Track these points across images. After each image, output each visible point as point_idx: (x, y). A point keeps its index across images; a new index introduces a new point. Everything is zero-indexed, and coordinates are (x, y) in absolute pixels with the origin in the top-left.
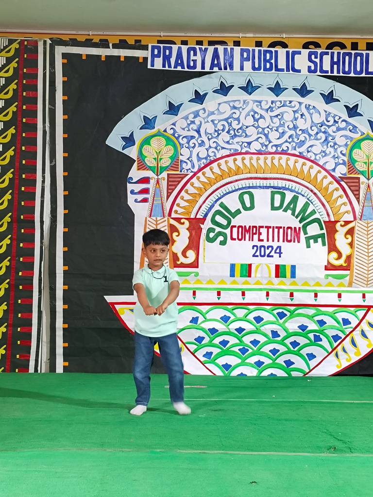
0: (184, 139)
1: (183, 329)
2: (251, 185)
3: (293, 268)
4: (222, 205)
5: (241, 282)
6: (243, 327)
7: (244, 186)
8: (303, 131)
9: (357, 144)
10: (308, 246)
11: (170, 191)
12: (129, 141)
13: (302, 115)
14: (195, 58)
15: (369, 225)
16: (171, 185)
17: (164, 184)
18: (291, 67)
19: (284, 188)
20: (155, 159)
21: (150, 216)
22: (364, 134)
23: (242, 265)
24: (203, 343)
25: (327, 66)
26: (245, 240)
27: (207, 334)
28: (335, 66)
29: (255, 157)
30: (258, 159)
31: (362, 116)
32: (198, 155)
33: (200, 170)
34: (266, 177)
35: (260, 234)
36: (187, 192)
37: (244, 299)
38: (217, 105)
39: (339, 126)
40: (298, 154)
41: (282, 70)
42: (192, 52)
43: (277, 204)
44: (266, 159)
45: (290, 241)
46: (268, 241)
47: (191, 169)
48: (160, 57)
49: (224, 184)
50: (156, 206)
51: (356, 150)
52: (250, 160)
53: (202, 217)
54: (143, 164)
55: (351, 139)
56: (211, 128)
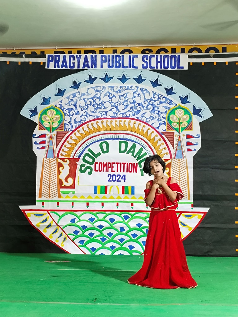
0: (67, 111)
1: (66, 226)
2: (107, 138)
3: (133, 188)
4: (89, 150)
5: (101, 197)
6: (102, 225)
7: (103, 138)
8: (139, 105)
9: (173, 112)
10: (142, 175)
11: (58, 142)
12: (34, 112)
13: (138, 95)
14: (73, 62)
15: (180, 162)
16: (59, 139)
17: (55, 138)
18: (132, 65)
19: (128, 140)
20: (49, 123)
21: (46, 157)
22: (177, 105)
23: (101, 187)
24: (78, 235)
25: (154, 64)
26: (103, 171)
27: (80, 229)
28: (159, 64)
29: (109, 120)
30: (111, 122)
31: (175, 94)
32: (75, 120)
33: (76, 129)
34: (116, 132)
35: (113, 167)
36: (68, 142)
37: (103, 207)
38: (87, 90)
39: (161, 101)
40: (136, 118)
41: (126, 67)
42: (72, 58)
43: (123, 149)
44: (116, 122)
45: (131, 172)
46: (117, 171)
47: (71, 128)
48: (53, 61)
49: (90, 137)
50: (50, 151)
51: (172, 115)
52: (107, 122)
53: (77, 158)
54: (42, 126)
55: (169, 108)
56: (83, 104)
